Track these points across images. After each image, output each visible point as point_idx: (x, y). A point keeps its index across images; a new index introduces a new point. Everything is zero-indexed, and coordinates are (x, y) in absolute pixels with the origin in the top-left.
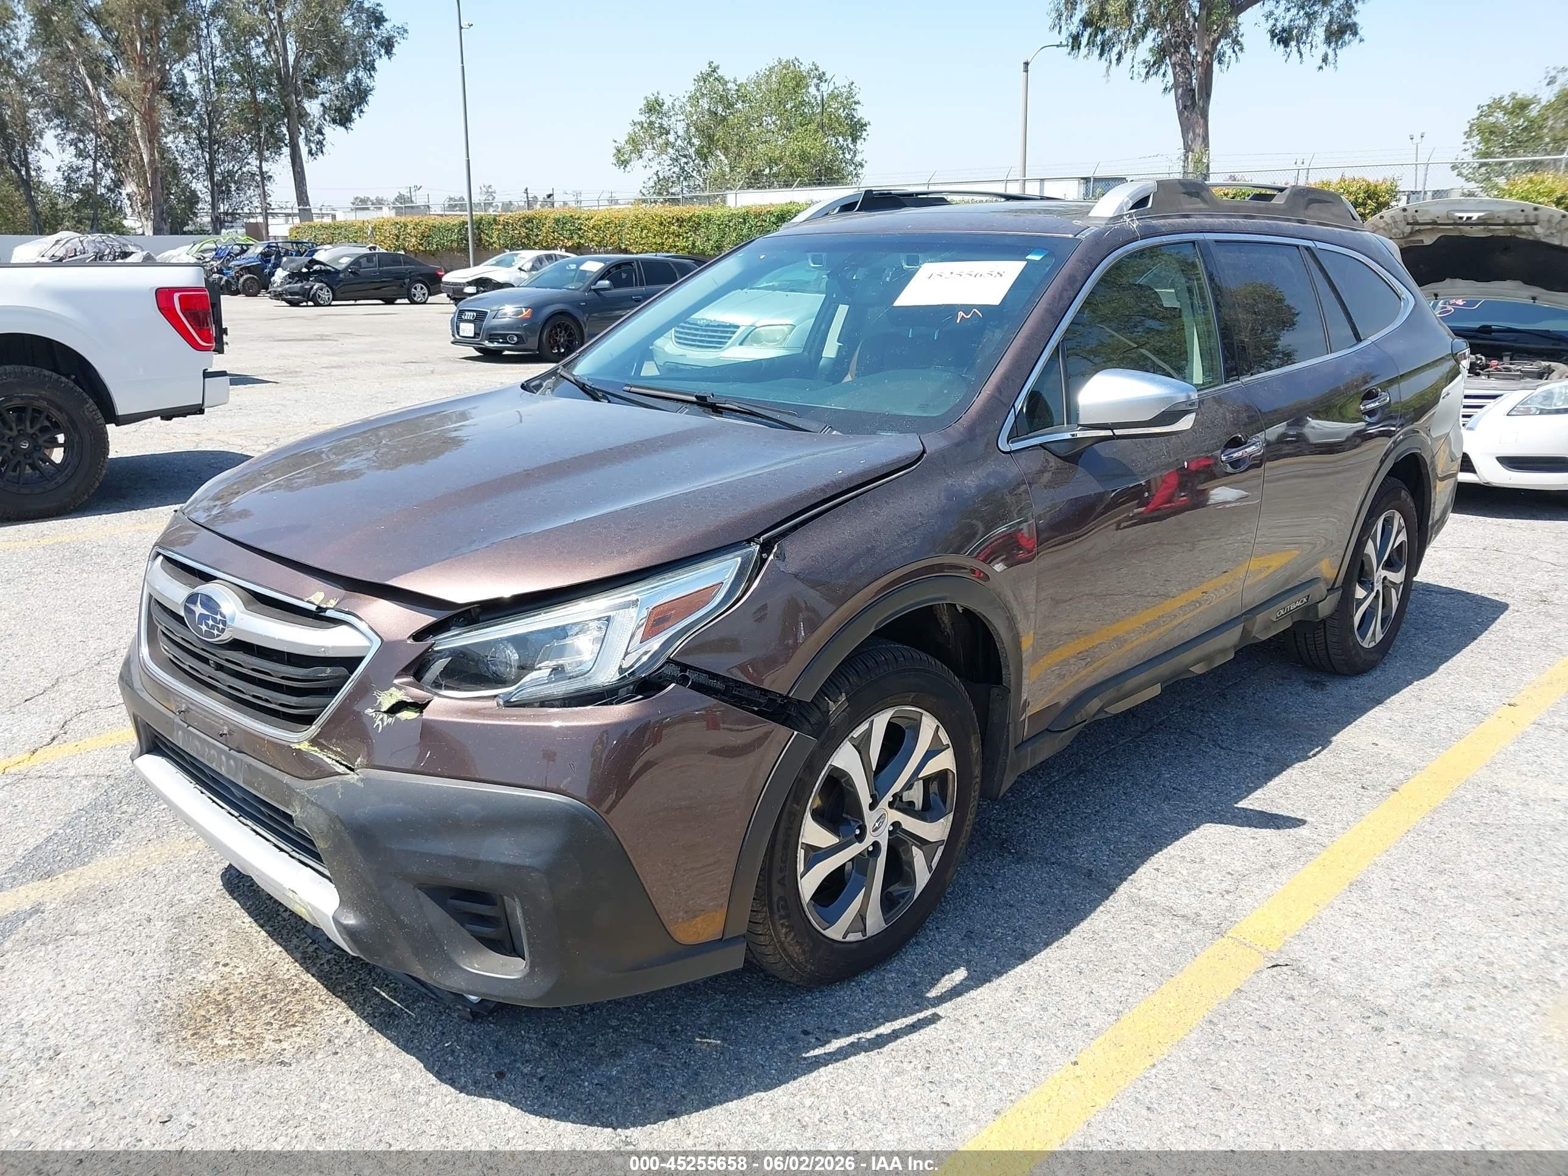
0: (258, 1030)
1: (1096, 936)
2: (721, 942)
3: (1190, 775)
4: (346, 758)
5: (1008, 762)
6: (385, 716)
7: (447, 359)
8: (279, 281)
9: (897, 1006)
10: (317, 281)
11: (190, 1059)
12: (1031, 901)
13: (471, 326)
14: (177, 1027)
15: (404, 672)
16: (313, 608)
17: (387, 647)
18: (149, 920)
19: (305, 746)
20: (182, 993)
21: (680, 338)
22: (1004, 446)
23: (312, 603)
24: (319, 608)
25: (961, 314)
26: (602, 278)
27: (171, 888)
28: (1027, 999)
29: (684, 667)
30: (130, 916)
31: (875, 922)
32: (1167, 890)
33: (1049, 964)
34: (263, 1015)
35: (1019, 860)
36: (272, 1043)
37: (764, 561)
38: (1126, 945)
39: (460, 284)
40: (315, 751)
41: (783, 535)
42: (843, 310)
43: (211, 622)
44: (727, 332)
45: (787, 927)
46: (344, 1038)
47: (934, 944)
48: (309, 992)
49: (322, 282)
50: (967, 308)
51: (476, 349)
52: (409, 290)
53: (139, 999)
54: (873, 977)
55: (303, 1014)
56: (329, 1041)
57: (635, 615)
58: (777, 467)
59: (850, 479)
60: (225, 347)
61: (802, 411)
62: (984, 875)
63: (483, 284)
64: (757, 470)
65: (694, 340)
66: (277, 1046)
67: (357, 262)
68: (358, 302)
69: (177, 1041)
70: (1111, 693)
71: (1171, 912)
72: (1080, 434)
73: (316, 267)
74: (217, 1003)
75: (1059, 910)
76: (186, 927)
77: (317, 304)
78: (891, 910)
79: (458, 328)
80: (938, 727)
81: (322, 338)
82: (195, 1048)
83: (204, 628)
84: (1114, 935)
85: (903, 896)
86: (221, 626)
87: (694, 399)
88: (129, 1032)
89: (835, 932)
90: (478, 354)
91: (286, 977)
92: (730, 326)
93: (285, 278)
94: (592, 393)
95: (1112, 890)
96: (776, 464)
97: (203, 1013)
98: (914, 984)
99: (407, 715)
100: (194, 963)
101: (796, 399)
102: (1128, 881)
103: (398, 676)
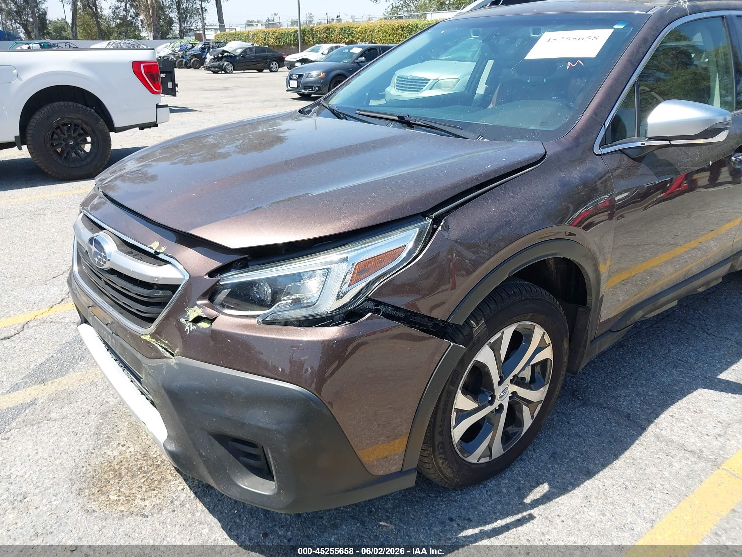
0: (134, 491)
1: (635, 462)
2: (401, 473)
3: (689, 351)
4: (170, 348)
5: (585, 352)
6: (191, 324)
7: (284, 99)
8: (208, 61)
9: (508, 504)
10: (226, 61)
11: (94, 507)
12: (592, 434)
13: (296, 82)
14: (91, 485)
15: (203, 296)
16: (153, 252)
17: (193, 280)
18: (89, 413)
19: (148, 338)
20: (97, 463)
21: (399, 86)
22: (597, 150)
23: (152, 248)
24: (156, 252)
25: (569, 64)
26: (361, 56)
27: (103, 394)
28: (591, 505)
29: (378, 303)
30: (79, 410)
31: (498, 450)
32: (680, 432)
33: (605, 480)
34: (138, 481)
35: (585, 404)
36: (140, 501)
37: (434, 230)
38: (655, 470)
39: (293, 62)
40: (153, 341)
41: (448, 212)
42: (490, 63)
43: (99, 257)
44: (423, 83)
45: (443, 459)
46: (180, 501)
47: (532, 461)
48: (165, 467)
49: (228, 61)
50: (573, 60)
51: (299, 94)
52: (270, 65)
53: (74, 465)
54: (494, 482)
55: (160, 481)
56: (172, 502)
57: (345, 267)
58: (446, 162)
59: (496, 171)
60: (177, 93)
61: (465, 126)
62: (563, 413)
63: (304, 61)
64: (433, 163)
65: (406, 87)
66: (142, 503)
67: (245, 51)
68: (246, 71)
69: (89, 495)
70: (650, 307)
71: (682, 447)
72: (647, 143)
73: (226, 54)
74: (115, 471)
75: (610, 441)
76: (107, 419)
77: (226, 73)
78: (507, 442)
79: (289, 83)
80: (544, 333)
81: (226, 89)
82: (98, 500)
83: (96, 259)
84: (646, 462)
85: (514, 434)
86: (104, 260)
87: (397, 118)
88: (65, 487)
89: (473, 459)
90: (299, 96)
91: (155, 456)
92: (425, 79)
93: (211, 59)
94: (337, 115)
95: (644, 429)
96: (446, 159)
97: (106, 477)
98: (519, 489)
99: (203, 325)
100: (108, 443)
101: (462, 119)
102: (654, 424)
103: (199, 299)
